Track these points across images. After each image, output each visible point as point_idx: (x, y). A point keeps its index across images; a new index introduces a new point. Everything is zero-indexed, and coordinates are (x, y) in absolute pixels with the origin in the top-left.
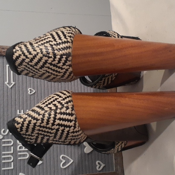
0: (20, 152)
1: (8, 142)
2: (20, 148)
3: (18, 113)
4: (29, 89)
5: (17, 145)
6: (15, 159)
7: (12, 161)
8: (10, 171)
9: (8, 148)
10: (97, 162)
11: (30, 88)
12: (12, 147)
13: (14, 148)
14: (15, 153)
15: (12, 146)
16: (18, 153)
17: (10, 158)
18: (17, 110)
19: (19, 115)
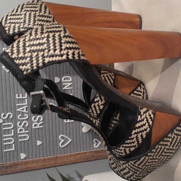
0: (21, 134)
1: (9, 126)
2: (20, 130)
3: (17, 97)
5: (17, 128)
6: (16, 141)
7: (13, 143)
8: (11, 152)
9: (9, 131)
10: (94, 140)
12: (13, 130)
13: (15, 131)
14: (15, 135)
15: (12, 129)
16: (18, 135)
17: (11, 140)
18: (15, 94)
19: (18, 99)
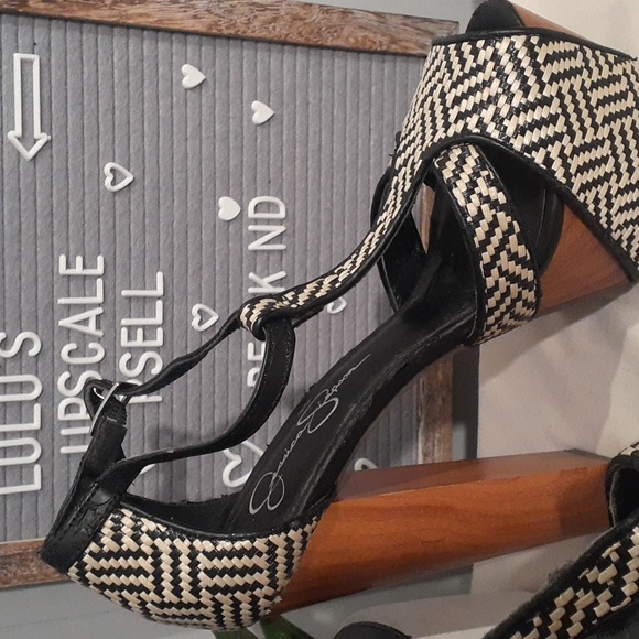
0: (69, 424)
1: (23, 387)
2: (69, 409)
3: (63, 269)
4: (108, 167)
5: (56, 400)
6: (48, 453)
7: (37, 462)
8: (25, 496)
9: (20, 411)
11: (114, 161)
12: (37, 407)
13: (45, 410)
14: (47, 427)
15: (36, 400)
16: (60, 428)
17: (30, 449)
18: (56, 253)
19: (64, 276)
